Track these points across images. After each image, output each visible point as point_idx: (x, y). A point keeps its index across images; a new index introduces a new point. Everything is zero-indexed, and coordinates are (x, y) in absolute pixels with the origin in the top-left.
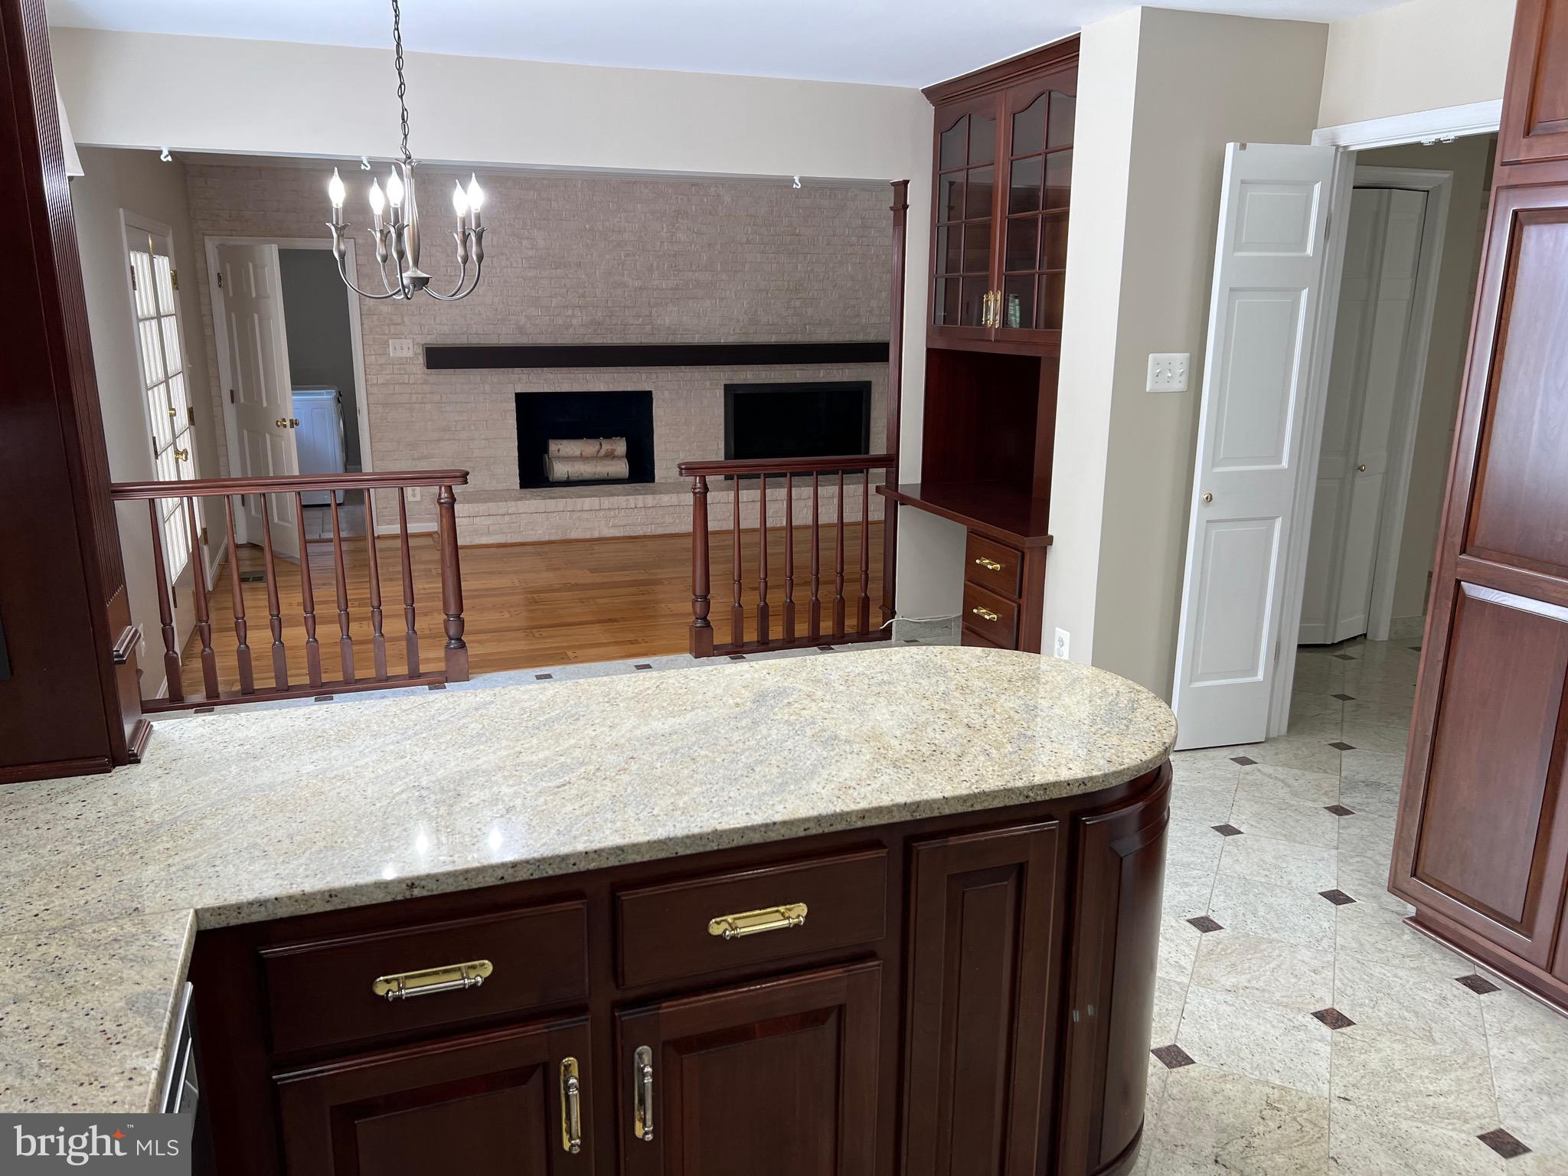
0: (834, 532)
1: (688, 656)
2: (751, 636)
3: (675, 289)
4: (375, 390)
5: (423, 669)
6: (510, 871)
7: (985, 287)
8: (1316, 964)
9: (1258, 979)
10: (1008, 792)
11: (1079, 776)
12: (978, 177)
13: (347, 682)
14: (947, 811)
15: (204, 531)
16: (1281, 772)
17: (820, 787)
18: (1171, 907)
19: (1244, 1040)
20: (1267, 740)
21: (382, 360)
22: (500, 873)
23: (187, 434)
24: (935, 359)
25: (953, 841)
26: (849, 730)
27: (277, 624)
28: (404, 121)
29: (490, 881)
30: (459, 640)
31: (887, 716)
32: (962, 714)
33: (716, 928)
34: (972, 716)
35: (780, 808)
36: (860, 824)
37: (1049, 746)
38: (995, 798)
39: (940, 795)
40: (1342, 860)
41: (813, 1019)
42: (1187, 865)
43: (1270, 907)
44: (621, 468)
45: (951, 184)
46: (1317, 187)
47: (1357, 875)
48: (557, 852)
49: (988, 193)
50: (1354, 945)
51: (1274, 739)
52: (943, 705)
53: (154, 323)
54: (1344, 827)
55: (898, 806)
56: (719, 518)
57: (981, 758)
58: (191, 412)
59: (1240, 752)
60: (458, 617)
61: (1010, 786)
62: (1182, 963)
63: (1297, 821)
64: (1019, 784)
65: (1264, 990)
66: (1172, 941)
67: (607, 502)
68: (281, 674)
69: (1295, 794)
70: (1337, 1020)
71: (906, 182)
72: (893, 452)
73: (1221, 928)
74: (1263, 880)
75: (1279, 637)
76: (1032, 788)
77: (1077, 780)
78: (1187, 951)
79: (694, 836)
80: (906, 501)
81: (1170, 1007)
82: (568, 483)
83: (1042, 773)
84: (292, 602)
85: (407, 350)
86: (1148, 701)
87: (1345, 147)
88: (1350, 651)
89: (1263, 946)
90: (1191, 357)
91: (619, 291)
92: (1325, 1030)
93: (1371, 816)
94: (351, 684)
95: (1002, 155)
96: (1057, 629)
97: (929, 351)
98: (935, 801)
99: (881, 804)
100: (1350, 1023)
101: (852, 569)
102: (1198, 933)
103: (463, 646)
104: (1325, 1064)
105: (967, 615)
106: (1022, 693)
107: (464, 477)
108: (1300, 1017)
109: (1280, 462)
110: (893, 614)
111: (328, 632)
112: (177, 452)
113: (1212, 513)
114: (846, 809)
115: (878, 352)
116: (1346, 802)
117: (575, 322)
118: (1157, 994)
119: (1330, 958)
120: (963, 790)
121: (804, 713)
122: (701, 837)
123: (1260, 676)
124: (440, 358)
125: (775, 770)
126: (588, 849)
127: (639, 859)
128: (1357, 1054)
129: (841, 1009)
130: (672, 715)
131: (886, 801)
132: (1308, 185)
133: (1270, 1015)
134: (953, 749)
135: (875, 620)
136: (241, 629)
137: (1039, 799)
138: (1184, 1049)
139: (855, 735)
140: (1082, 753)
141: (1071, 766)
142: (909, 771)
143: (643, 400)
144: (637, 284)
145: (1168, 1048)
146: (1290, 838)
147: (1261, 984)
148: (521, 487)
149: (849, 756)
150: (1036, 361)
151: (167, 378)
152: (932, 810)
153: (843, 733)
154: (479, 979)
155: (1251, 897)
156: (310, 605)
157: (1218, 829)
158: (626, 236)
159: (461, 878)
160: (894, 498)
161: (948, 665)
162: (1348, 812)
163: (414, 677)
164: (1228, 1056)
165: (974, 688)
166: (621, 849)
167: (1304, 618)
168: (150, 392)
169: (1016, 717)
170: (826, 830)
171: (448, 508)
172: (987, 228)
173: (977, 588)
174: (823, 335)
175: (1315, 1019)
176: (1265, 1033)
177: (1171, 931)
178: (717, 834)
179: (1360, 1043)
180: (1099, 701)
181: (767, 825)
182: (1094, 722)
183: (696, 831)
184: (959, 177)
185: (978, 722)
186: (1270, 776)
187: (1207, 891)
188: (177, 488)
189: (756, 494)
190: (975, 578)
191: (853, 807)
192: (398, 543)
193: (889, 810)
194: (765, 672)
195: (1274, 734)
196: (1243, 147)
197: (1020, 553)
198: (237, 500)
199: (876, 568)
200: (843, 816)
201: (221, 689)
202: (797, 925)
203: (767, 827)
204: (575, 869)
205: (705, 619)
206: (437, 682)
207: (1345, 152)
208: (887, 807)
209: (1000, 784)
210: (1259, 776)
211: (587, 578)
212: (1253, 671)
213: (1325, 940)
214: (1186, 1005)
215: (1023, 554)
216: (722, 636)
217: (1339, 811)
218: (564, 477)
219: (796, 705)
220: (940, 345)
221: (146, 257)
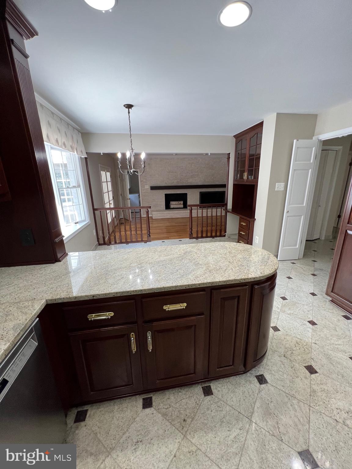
0: (215, 217)
1: (188, 239)
2: (200, 235)
3: (191, 176)
4: (142, 193)
5: (143, 239)
6: (116, 294)
7: (244, 171)
8: (308, 309)
9: (295, 312)
10: (235, 280)
11: (253, 277)
12: (243, 152)
13: (131, 242)
14: (220, 284)
15: (115, 216)
16: (302, 266)
17: (191, 276)
18: (277, 294)
19: (292, 326)
20: (298, 259)
21: (144, 189)
22: (114, 294)
23: (112, 201)
24: (235, 186)
25: (222, 290)
26: (202, 262)
27: (126, 231)
28: (131, 142)
29: (111, 296)
30: (149, 235)
31: (211, 259)
32: (228, 259)
33: (165, 307)
34: (231, 259)
35: (180, 282)
36: (199, 287)
37: (247, 268)
38: (232, 281)
39: (218, 281)
40: (314, 286)
41: (189, 327)
42: (281, 285)
43: (298, 296)
44: (182, 206)
45: (238, 153)
46: (314, 148)
47: (318, 289)
48: (127, 290)
49: (245, 154)
50: (317, 306)
51: (300, 259)
52: (224, 256)
53: (106, 183)
54: (315, 279)
55: (208, 283)
56: (194, 215)
57: (231, 271)
58: (113, 197)
59: (292, 261)
60: (149, 231)
61: (236, 278)
62: (279, 307)
63: (305, 277)
64: (238, 278)
65: (296, 315)
66: (276, 301)
67: (179, 212)
68: (126, 239)
69: (304, 271)
70: (313, 323)
71: (230, 153)
72: (227, 203)
73: (287, 299)
74: (297, 289)
75: (302, 240)
76: (241, 279)
77: (253, 278)
78: (280, 304)
79: (158, 288)
80: (229, 212)
81: (275, 317)
82: (173, 208)
83: (244, 276)
84: (128, 227)
85: (148, 187)
86: (272, 258)
87: (320, 140)
88: (316, 241)
89: (297, 304)
90: (285, 184)
91: (182, 177)
92: (310, 326)
93: (321, 276)
94: (132, 242)
95: (248, 146)
96: (256, 236)
97: (234, 184)
98: (217, 282)
99: (204, 282)
100: (316, 324)
101: (219, 224)
102: (282, 300)
103: (150, 236)
104: (310, 334)
105: (239, 233)
106: (243, 254)
107: (150, 207)
108: (305, 322)
109: (303, 204)
110: (226, 232)
111: (133, 232)
112: (110, 203)
113: (289, 214)
114: (196, 283)
115: (224, 186)
116: (315, 273)
117: (175, 182)
118: (273, 313)
119: (312, 308)
120: (224, 279)
121: (194, 257)
122: (160, 288)
123: (297, 247)
124: (153, 188)
125: (183, 271)
126: (134, 290)
127: (146, 293)
128: (318, 332)
129: (195, 325)
130: (166, 256)
131: (205, 281)
132: (312, 148)
133: (298, 321)
134: (224, 268)
135: (223, 233)
136: (120, 232)
137: (243, 282)
138: (278, 327)
139: (203, 263)
140: (255, 270)
141: (251, 274)
142: (213, 273)
143: (186, 194)
144: (185, 175)
145: (275, 327)
146: (303, 280)
147: (296, 313)
148: (166, 209)
149: (200, 268)
150: (254, 185)
151: (108, 192)
152: (216, 283)
153: (200, 262)
154: (109, 317)
155: (294, 293)
156: (131, 228)
157: (287, 277)
158: (183, 167)
159: (105, 295)
160: (227, 211)
161: (228, 247)
162: (316, 275)
163: (142, 241)
164: (288, 330)
165: (232, 252)
166: (141, 290)
167: (307, 235)
168: (104, 194)
169: (241, 260)
170: (191, 288)
171: (148, 212)
172: (245, 161)
173: (241, 228)
174: (217, 183)
175: (308, 323)
176: (297, 325)
177: (276, 299)
178: (164, 288)
179: (319, 330)
180: (260, 257)
181: (176, 286)
182: (258, 262)
183: (159, 287)
184: (240, 152)
185: (231, 261)
186: (299, 267)
187: (284, 291)
188: (110, 209)
189: (201, 211)
190: (241, 226)
191: (197, 283)
192: (139, 219)
193: (206, 283)
194: (188, 247)
195: (300, 258)
196: (298, 140)
197: (249, 222)
198: (122, 210)
199: (223, 224)
200: (194, 285)
201: (117, 242)
202: (183, 309)
203: (176, 287)
204: (131, 294)
205: (191, 232)
206: (146, 242)
207: (320, 141)
208: (205, 283)
209: (233, 278)
210: (296, 266)
211: (175, 224)
212: (296, 245)
213: (311, 304)
214: (279, 317)
215: (250, 222)
216: (195, 235)
217: (314, 275)
218: (172, 208)
219: (192, 255)
220: (236, 183)
221: (104, 172)
